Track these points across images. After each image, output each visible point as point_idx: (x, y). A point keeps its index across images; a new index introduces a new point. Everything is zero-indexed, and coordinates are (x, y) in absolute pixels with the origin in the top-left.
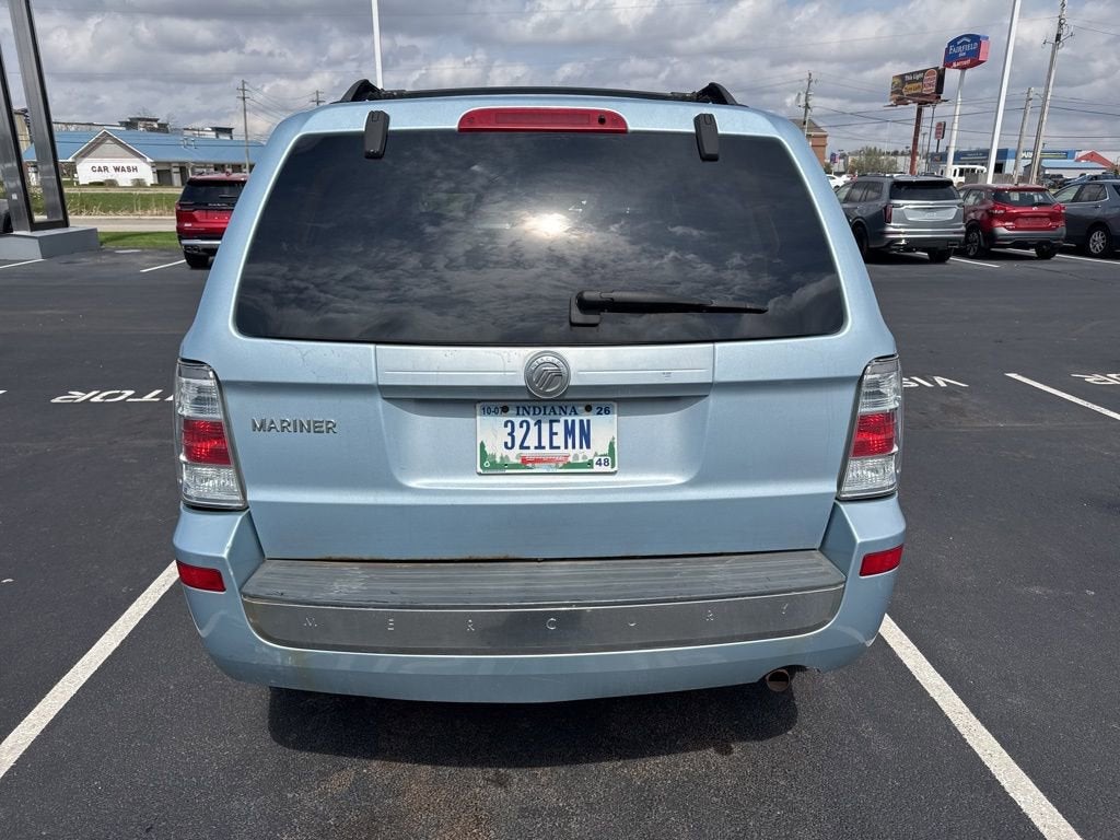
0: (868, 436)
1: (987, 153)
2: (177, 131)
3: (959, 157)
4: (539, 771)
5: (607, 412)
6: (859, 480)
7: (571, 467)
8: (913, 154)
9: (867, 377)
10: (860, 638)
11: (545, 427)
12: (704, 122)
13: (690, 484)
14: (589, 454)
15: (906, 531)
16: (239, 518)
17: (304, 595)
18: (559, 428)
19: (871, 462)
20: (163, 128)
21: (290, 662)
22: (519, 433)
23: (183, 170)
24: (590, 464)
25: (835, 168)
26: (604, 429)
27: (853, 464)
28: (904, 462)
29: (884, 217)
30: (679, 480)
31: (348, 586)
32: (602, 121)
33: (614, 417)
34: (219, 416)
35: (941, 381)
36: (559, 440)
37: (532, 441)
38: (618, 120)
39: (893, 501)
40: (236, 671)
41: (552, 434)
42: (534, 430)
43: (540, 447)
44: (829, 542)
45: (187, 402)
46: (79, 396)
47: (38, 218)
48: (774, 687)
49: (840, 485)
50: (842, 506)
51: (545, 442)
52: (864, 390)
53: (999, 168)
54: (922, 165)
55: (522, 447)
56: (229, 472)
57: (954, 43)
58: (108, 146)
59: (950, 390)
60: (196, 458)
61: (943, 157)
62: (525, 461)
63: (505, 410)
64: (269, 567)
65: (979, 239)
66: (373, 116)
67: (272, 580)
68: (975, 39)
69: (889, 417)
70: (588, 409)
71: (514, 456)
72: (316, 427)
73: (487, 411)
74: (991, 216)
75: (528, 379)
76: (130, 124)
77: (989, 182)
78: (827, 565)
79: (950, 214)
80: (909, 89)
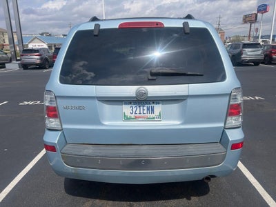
0: (233, 110)
1: (270, 36)
2: (54, 36)
3: (262, 37)
4: (141, 203)
5: (159, 104)
6: (231, 123)
7: (149, 119)
8: (249, 36)
9: (233, 94)
10: (231, 168)
11: (142, 108)
12: (185, 24)
13: (182, 124)
14: (154, 115)
15: (245, 137)
16: (60, 132)
17: (77, 153)
18: (145, 108)
19: (234, 118)
20: (50, 35)
21: (73, 171)
22: (134, 110)
23: (55, 46)
24: (154, 118)
25: (227, 41)
26: (158, 108)
27: (229, 118)
28: (243, 118)
29: (240, 54)
30: (179, 123)
31: (89, 151)
32: (157, 24)
33: (161, 105)
34: (55, 105)
35: (257, 98)
36: (145, 112)
37: (138, 112)
38: (161, 24)
39: (240, 129)
40: (59, 173)
41: (143, 110)
42: (138, 108)
43: (140, 113)
44: (222, 141)
45: (47, 102)
46: (26, 103)
47: (18, 58)
48: (206, 181)
49: (225, 124)
50: (226, 130)
51: (142, 112)
52: (232, 97)
53: (273, 40)
54: (252, 39)
55: (135, 113)
56: (58, 120)
57: (260, 7)
58: (36, 40)
59: (259, 100)
60: (50, 116)
61: (258, 37)
62: (136, 117)
63: (131, 103)
64: (68, 146)
65: (268, 59)
66: (96, 25)
67: (69, 149)
68: (266, 5)
69: (239, 105)
70: (153, 103)
71: (133, 116)
72: (80, 108)
73: (126, 104)
74: (271, 53)
75: (137, 95)
76: (42, 34)
77: (271, 43)
78: (221, 147)
79: (260, 52)
80: (247, 19)
